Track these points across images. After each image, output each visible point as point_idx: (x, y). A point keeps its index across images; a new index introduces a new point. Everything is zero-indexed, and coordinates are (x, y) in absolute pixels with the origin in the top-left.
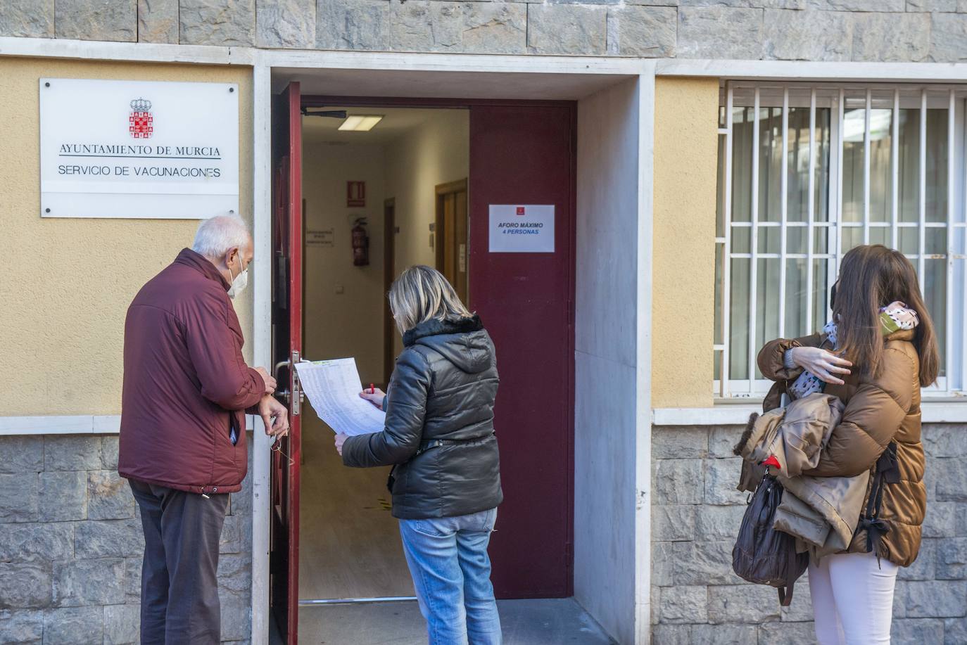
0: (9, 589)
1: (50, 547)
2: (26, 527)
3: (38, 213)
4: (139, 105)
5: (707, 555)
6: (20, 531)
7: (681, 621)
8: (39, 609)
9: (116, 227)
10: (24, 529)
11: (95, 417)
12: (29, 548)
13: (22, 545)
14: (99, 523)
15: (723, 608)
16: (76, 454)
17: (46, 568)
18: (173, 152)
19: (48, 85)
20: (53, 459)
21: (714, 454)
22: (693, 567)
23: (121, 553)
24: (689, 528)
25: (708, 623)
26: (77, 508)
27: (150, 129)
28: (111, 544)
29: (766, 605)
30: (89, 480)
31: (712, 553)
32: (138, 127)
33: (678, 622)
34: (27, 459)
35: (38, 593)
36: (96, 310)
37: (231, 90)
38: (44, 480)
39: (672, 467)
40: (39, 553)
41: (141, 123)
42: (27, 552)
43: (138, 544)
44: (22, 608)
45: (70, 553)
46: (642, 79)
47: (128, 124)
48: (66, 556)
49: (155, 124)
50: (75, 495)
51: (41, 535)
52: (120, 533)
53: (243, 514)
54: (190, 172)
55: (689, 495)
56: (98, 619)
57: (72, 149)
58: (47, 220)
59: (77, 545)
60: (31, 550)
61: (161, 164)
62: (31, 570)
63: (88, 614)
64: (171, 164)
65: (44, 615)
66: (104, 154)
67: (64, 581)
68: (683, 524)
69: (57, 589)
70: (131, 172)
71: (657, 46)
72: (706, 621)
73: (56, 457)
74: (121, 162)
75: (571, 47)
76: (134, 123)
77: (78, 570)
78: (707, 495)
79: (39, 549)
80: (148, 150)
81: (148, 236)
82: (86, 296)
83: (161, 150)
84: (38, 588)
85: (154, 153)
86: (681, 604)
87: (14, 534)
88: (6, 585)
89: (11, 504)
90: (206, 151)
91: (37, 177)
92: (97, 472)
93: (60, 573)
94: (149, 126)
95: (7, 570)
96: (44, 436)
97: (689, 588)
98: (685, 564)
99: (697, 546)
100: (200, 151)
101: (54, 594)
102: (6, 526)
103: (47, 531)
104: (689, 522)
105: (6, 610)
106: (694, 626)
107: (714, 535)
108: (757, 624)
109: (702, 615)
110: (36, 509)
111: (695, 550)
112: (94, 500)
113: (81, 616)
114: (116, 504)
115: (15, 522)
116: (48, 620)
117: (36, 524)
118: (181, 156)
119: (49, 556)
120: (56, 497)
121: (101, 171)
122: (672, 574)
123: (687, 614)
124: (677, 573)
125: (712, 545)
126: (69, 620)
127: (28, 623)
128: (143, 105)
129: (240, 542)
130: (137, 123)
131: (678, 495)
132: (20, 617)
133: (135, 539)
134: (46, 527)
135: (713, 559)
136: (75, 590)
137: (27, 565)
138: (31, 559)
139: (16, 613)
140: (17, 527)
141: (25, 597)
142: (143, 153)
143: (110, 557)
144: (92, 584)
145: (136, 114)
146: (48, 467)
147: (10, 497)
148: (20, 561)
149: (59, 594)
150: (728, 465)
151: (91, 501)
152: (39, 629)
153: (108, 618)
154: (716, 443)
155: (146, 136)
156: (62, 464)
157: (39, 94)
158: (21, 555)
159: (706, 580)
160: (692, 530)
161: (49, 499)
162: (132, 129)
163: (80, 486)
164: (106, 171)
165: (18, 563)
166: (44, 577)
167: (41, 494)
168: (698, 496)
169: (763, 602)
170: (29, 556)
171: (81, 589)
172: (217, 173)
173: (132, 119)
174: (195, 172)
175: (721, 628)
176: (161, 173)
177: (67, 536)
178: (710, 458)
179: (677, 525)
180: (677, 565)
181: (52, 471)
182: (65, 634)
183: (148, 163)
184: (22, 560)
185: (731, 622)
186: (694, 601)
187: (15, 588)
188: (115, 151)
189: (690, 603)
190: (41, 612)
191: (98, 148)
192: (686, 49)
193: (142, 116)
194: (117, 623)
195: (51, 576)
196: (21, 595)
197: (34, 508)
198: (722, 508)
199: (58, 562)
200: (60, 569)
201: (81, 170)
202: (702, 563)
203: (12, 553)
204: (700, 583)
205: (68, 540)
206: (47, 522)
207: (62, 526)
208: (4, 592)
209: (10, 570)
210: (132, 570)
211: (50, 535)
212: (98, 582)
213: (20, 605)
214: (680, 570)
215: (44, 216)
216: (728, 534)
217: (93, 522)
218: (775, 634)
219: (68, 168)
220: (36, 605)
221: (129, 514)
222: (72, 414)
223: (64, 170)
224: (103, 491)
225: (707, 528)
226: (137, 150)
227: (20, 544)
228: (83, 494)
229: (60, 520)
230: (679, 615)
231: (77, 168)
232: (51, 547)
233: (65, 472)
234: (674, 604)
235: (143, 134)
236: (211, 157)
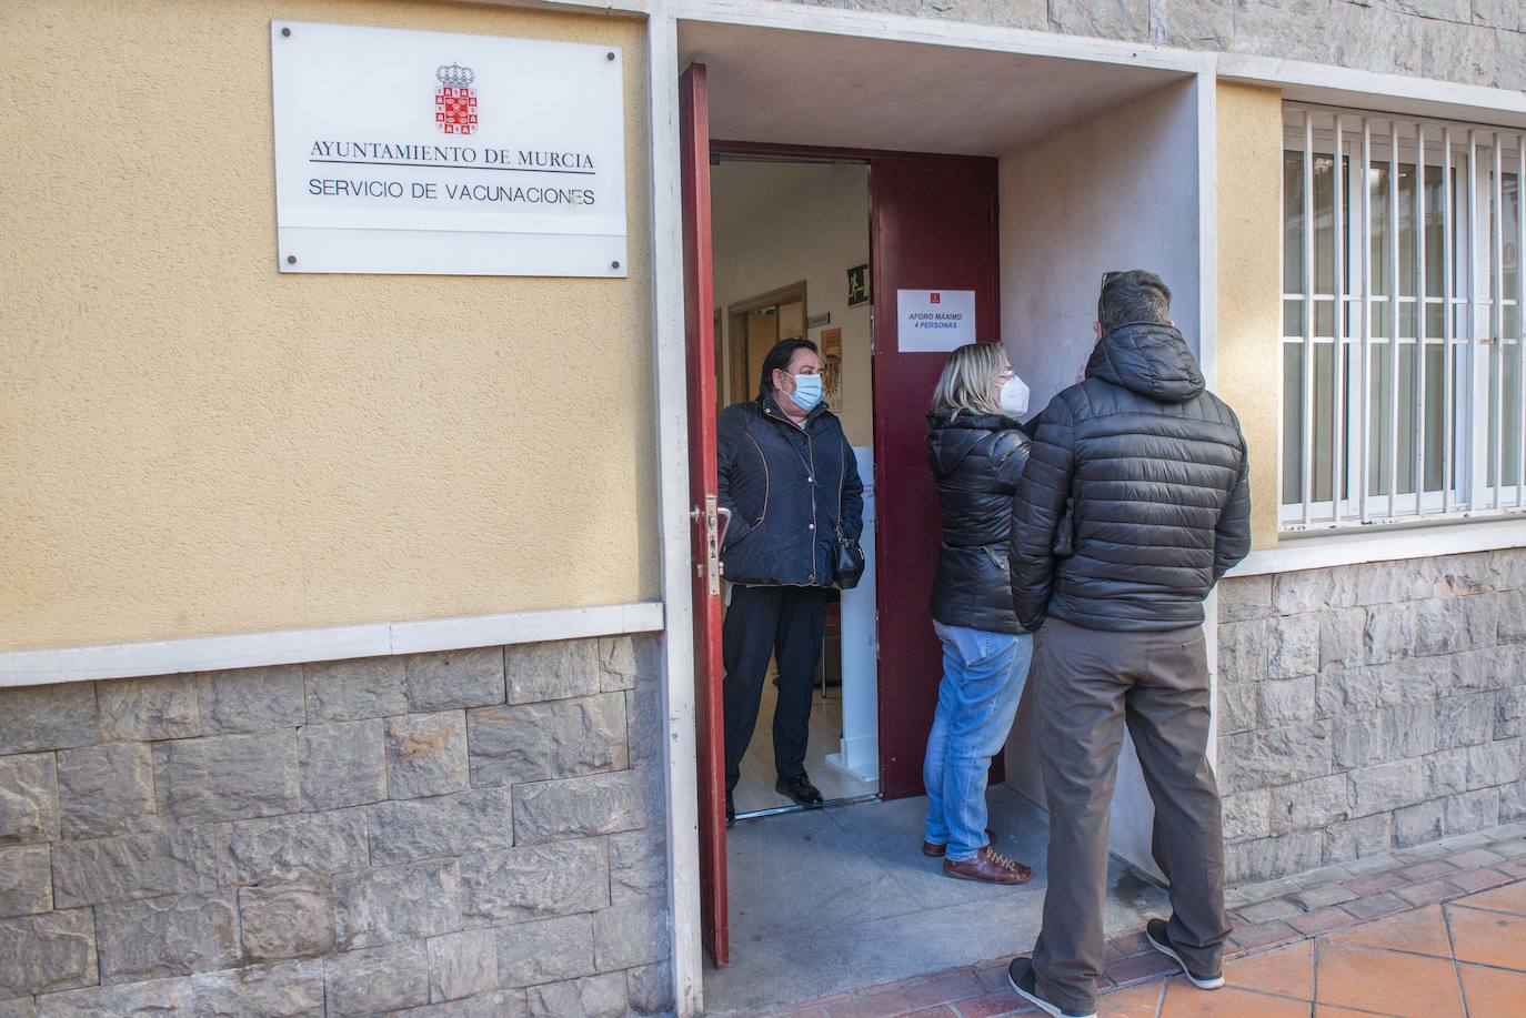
0: (258, 930)
1: (325, 853)
2: (281, 822)
3: (273, 266)
4: (451, 75)
5: (1270, 747)
6: (271, 831)
7: (1241, 839)
8: (315, 957)
9: (416, 291)
10: (276, 826)
11: (394, 627)
12: (288, 858)
13: (275, 855)
14: (410, 804)
15: (1287, 814)
16: (361, 691)
17: (322, 889)
18: (513, 160)
19: (286, 32)
20: (322, 703)
21: (1278, 611)
22: (1257, 766)
23: (450, 850)
24: (1250, 714)
25: (1270, 837)
26: (369, 783)
27: (473, 119)
28: (433, 837)
29: (1333, 801)
30: (388, 734)
31: (1275, 744)
32: (451, 114)
33: (1237, 841)
34: (275, 706)
35: (311, 931)
36: (385, 437)
37: (611, 57)
38: (307, 740)
39: (1233, 632)
40: (306, 865)
41: (456, 107)
42: (285, 865)
43: (479, 832)
44: (284, 959)
45: (363, 859)
46: (1200, 79)
47: (432, 108)
48: (355, 864)
49: (482, 110)
50: (364, 760)
51: (310, 835)
52: (448, 818)
53: (648, 765)
54: (543, 195)
55: (1250, 668)
56: (418, 961)
57: (333, 149)
58: (291, 277)
59: (373, 845)
60: (293, 862)
61: (494, 179)
62: (296, 895)
63: (401, 955)
64: (510, 181)
65: (325, 966)
66: (391, 161)
67: (356, 906)
68: (1244, 708)
69: (344, 921)
70: (441, 193)
71: (1213, 36)
72: (1267, 834)
73: (325, 698)
74: (423, 176)
75: (1107, 27)
76: (443, 107)
77: (376, 885)
78: (1271, 667)
79: (306, 859)
80: (469, 155)
81: (474, 306)
82: (368, 414)
83: (492, 156)
84: (311, 922)
85: (481, 161)
86: (1243, 818)
87: (260, 836)
88: (253, 925)
89: (251, 787)
90: (570, 160)
91: (271, 200)
92: (400, 719)
93: (347, 895)
94: (470, 113)
95: (251, 899)
96: (303, 665)
97: (1251, 794)
98: (1245, 763)
99: (1259, 737)
100: (560, 160)
101: (339, 929)
102: (244, 824)
103: (319, 826)
104: (1251, 706)
105: (256, 966)
106: (1255, 842)
107: (1278, 719)
108: (1322, 828)
109: (1264, 829)
110: (297, 791)
111: (1256, 743)
112: (398, 766)
113: (389, 960)
114: (436, 770)
115: (259, 817)
116: (330, 973)
117: (298, 817)
118: (527, 166)
119: (324, 868)
120: (330, 768)
121: (387, 190)
122: (1232, 779)
123: (1248, 829)
124: (1237, 776)
125: (1275, 733)
126: (367, 969)
127: (297, 982)
128: (460, 74)
129: (645, 810)
130: (449, 108)
131: (1239, 671)
132: (279, 973)
133: (471, 825)
134: (316, 819)
135: (1276, 751)
136: (374, 918)
137: (287, 887)
138: (292, 876)
139: (275, 968)
140: (264, 825)
141: (288, 941)
142: (460, 160)
143: (431, 858)
144: (404, 906)
145: (448, 92)
146: (313, 716)
147: (249, 774)
148: (274, 883)
149: (347, 928)
150: (1295, 624)
151: (394, 768)
152: (318, 989)
153: (437, 957)
154: (1281, 596)
155: (465, 130)
156: (339, 710)
157: (270, 51)
158: (276, 872)
159: (1271, 781)
160: (1254, 716)
161: (319, 771)
162: (440, 117)
163: (372, 744)
164: (396, 190)
165: (272, 885)
166: (318, 904)
167: (302, 764)
168: (1261, 669)
169: (1330, 800)
170: (289, 871)
171: (385, 916)
172: (589, 198)
173: (440, 100)
174: (551, 195)
175: (1285, 840)
176: (493, 196)
177: (355, 832)
178: (1273, 616)
179: (1237, 712)
180: (1237, 766)
181: (320, 724)
182: (364, 993)
183: (471, 179)
184: (279, 880)
185: (1295, 830)
186: (1256, 810)
187: (269, 927)
188: (411, 155)
189: (1252, 813)
190: (319, 961)
191: (380, 150)
192: (1245, 45)
193: (458, 96)
194: (451, 963)
195: (331, 900)
196: (281, 938)
197: (292, 788)
198: (1287, 683)
199: (341, 876)
200: (346, 888)
201: (350, 188)
202: (1263, 758)
203: (258, 870)
204: (1263, 786)
205: (358, 838)
206: (317, 812)
207: (345, 814)
208: (250, 936)
209: (258, 898)
210: (470, 875)
211: (324, 833)
212: (414, 902)
213: (281, 955)
214: (1240, 773)
215: (286, 270)
216: (1294, 716)
217: (398, 803)
218: (1341, 836)
219: (327, 184)
220: (310, 952)
221: (460, 784)
222: (352, 624)
223: (319, 187)
224: (414, 751)
225: (1271, 712)
226: (450, 155)
227: (271, 853)
228: (379, 758)
229: (341, 805)
230: (1240, 832)
231: (342, 185)
232: (329, 853)
233: (343, 724)
234: (1234, 818)
235: (459, 126)
236: (578, 170)
